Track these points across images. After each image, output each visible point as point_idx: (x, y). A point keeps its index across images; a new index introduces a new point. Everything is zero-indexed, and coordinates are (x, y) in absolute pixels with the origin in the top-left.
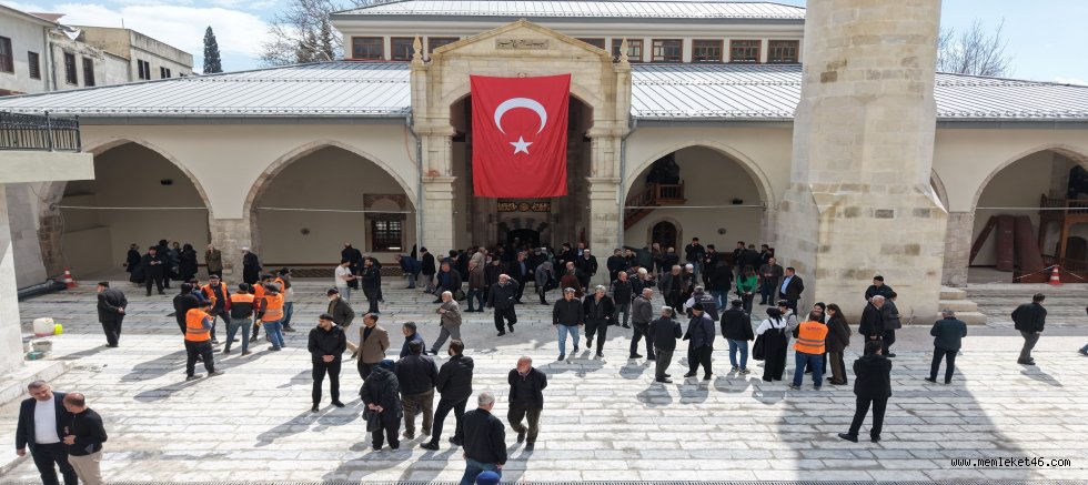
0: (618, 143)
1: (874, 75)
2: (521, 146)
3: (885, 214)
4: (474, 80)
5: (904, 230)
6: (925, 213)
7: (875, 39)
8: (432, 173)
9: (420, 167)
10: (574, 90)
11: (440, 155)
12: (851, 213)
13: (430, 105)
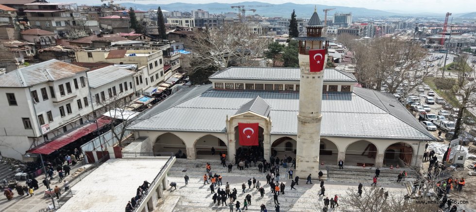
0: (269, 136)
1: (305, 139)
2: (249, 137)
3: (307, 162)
4: (239, 123)
5: (311, 164)
6: (315, 162)
7: (305, 133)
8: (231, 141)
9: (228, 139)
10: (259, 125)
11: (232, 137)
12: (301, 161)
13: (230, 127)
